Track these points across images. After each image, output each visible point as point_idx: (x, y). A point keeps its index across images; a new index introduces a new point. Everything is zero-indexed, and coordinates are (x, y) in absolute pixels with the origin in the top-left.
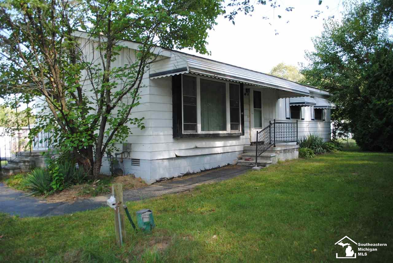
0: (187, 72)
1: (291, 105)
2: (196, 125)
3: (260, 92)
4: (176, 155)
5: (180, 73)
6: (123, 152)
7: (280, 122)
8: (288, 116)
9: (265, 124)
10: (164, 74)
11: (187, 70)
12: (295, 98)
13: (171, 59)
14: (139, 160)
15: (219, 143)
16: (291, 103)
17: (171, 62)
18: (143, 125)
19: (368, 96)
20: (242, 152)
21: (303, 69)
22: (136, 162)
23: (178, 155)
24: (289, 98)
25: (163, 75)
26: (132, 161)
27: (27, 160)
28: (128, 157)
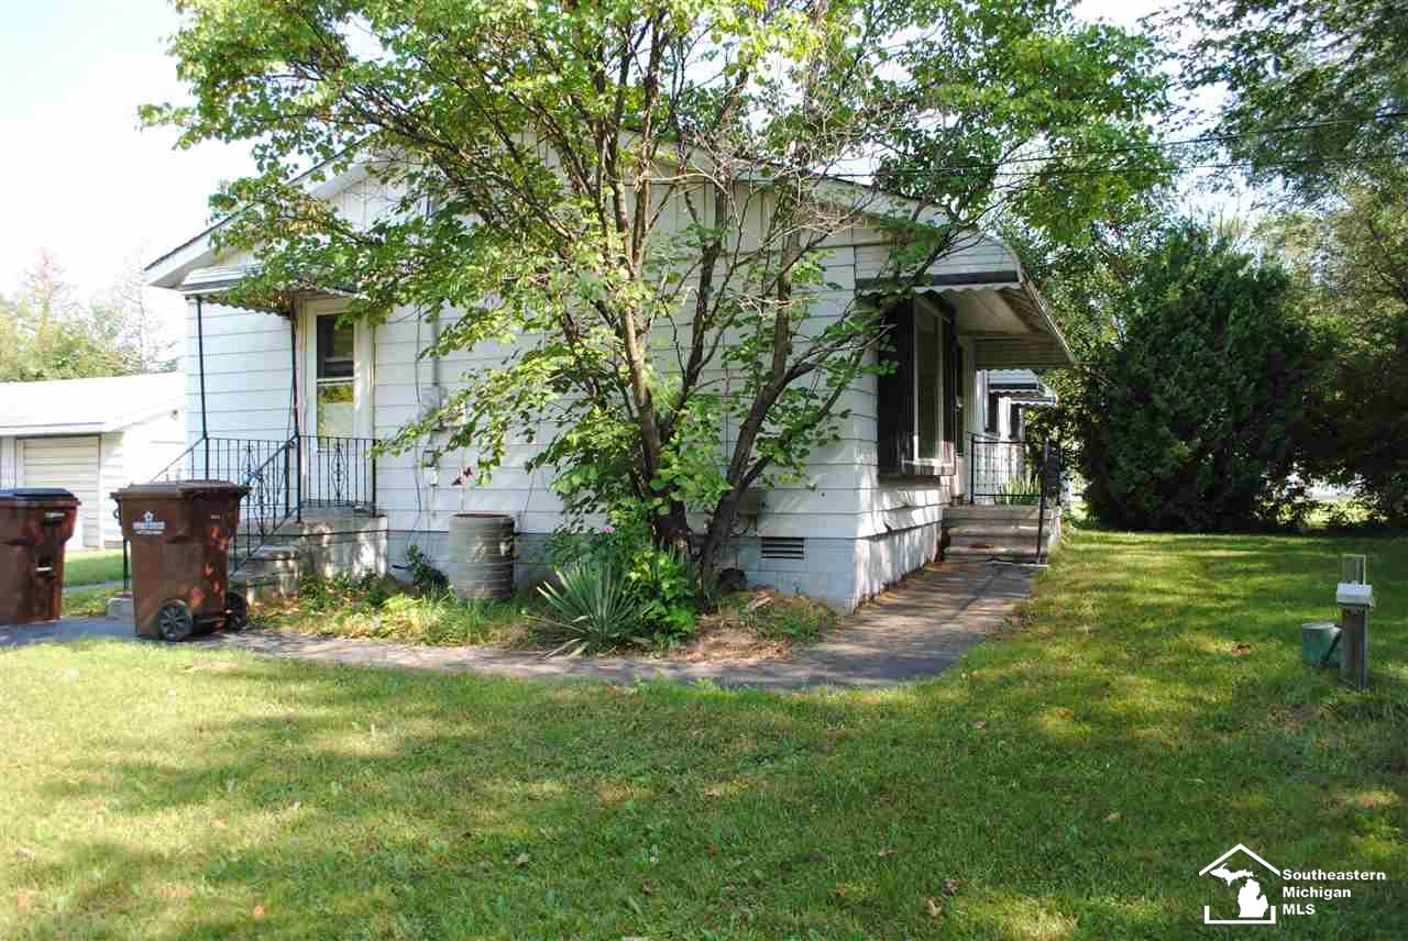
1: (990, 391)
2: (911, 439)
4: (887, 526)
8: (986, 424)
9: (966, 443)
11: (1017, 280)
14: (802, 539)
16: (989, 386)
18: (834, 432)
20: (941, 525)
23: (890, 526)
24: (988, 369)
26: (764, 546)
27: (291, 548)
28: (748, 534)
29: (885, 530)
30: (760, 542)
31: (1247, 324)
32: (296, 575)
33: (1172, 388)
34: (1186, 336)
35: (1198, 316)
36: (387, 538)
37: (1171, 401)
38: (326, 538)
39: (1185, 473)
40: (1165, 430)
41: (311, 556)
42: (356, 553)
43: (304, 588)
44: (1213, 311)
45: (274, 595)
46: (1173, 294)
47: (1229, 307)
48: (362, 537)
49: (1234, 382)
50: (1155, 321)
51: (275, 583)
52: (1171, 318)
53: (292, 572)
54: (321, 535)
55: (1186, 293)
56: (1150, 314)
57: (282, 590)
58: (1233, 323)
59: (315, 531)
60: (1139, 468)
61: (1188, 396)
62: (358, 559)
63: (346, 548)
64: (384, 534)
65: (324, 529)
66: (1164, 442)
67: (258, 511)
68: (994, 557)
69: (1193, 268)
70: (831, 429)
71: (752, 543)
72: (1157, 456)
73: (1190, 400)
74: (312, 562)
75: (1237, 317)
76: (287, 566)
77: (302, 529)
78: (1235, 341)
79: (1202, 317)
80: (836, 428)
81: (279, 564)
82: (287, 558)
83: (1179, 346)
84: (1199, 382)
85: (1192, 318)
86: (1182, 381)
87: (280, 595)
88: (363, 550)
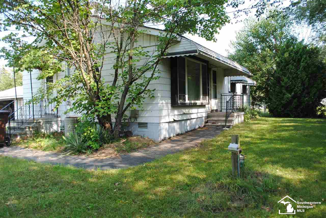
0: (197, 54)
1: (231, 82)
2: (184, 96)
3: (216, 71)
4: (174, 119)
5: (190, 54)
6: (130, 118)
7: (226, 95)
8: (230, 91)
9: (219, 96)
10: (174, 55)
11: (197, 52)
12: (238, 77)
13: (181, 43)
14: (147, 123)
15: (194, 110)
16: (231, 81)
17: (181, 46)
18: (153, 95)
19: (281, 77)
20: (206, 117)
21: (230, 54)
22: (144, 125)
23: (176, 119)
24: (230, 76)
25: (172, 55)
26: (139, 125)
27: (31, 126)
28: (135, 122)
29: (173, 120)
30: (137, 124)
31: (306, 63)
32: (32, 132)
33: (286, 80)
34: (290, 66)
35: (293, 61)
36: (61, 122)
37: (286, 83)
38: (41, 123)
39: (290, 102)
40: (284, 91)
41: (37, 127)
42: (51, 126)
43: (35, 135)
44: (297, 59)
45: (26, 137)
46: (286, 55)
47: (302, 58)
48: (53, 123)
49: (302, 78)
50: (282, 62)
51: (26, 134)
52: (286, 61)
53: (31, 131)
54: (40, 122)
55: (290, 55)
56: (281, 61)
57: (28, 136)
58: (302, 62)
59: (38, 121)
60: (277, 101)
61: (290, 82)
62: (52, 128)
63: (48, 125)
64: (60, 122)
65: (41, 121)
66: (284, 94)
67: (21, 117)
68: (217, 126)
69: (292, 48)
70: (152, 94)
71: (136, 124)
72: (282, 98)
73: (291, 83)
74: (37, 129)
75: (303, 61)
76: (30, 130)
77: (34, 121)
78: (303, 67)
79: (294, 61)
80: (153, 94)
81: (27, 129)
82: (29, 128)
83: (288, 68)
84: (293, 78)
85: (291, 61)
86: (288, 78)
87: (27, 137)
88: (54, 125)
